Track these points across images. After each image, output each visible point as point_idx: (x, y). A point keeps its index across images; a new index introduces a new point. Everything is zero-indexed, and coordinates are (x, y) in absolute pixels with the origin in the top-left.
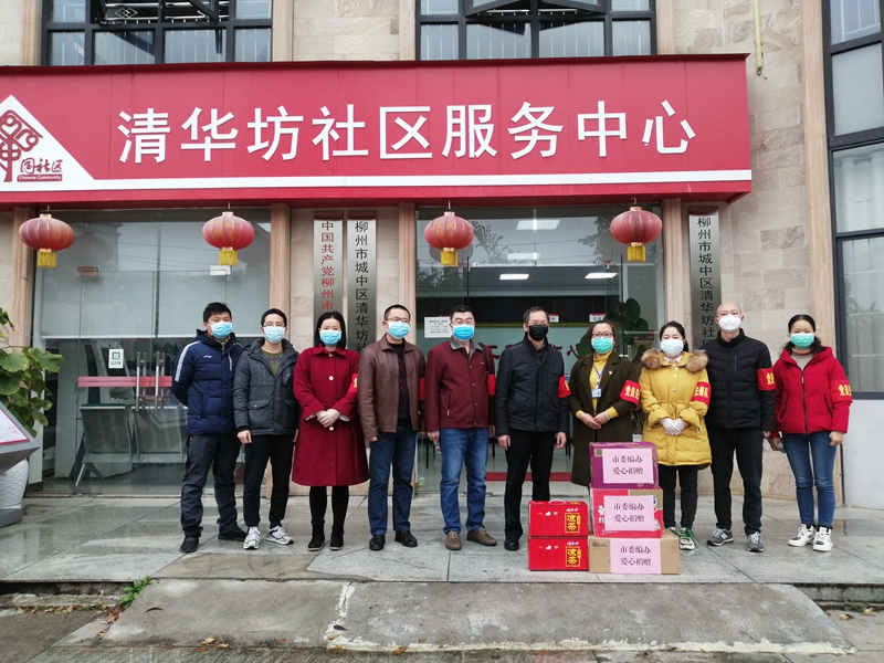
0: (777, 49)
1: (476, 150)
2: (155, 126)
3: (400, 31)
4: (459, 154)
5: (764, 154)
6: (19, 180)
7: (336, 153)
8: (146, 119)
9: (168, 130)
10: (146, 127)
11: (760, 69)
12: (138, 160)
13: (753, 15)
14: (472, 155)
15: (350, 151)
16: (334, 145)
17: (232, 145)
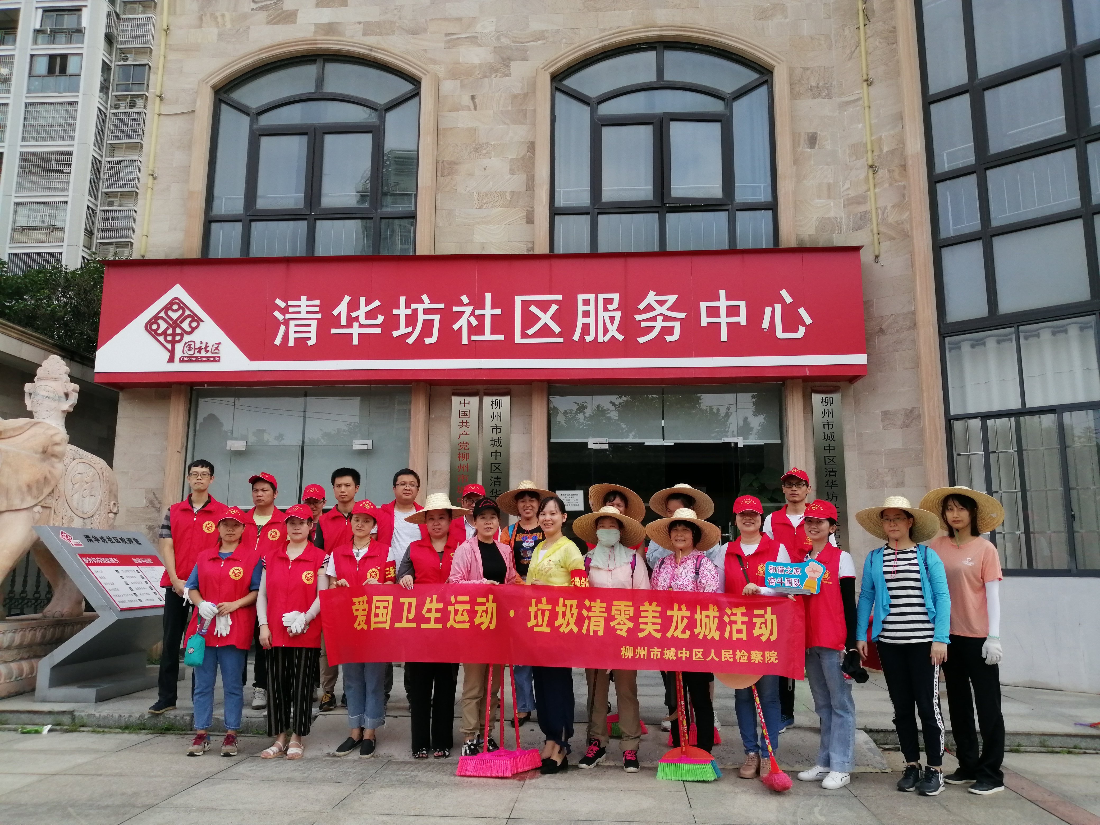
0: (891, 239)
1: (604, 335)
2: (307, 312)
3: (535, 222)
4: (589, 339)
5: (883, 338)
6: (180, 361)
7: (474, 338)
8: (299, 306)
9: (319, 316)
10: (299, 313)
11: (877, 257)
12: (291, 343)
13: (870, 206)
14: (600, 340)
15: (488, 336)
16: (472, 330)
17: (379, 330)
